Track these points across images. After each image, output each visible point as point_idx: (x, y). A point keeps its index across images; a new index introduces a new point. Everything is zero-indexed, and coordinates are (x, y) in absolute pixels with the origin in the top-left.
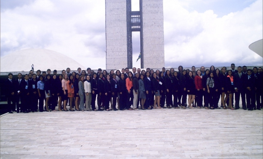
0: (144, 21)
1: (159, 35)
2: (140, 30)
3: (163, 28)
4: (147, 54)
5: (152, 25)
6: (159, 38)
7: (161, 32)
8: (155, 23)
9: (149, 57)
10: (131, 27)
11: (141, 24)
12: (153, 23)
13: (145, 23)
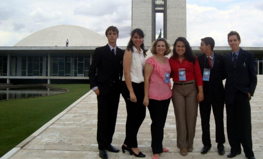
0: (168, 3)
1: (182, 17)
2: (164, 12)
3: (186, 10)
4: (170, 33)
5: (176, 7)
6: (182, 19)
7: (183, 14)
8: (178, 5)
9: (172, 37)
10: (155, 8)
11: (165, 6)
12: (177, 6)
13: (169, 5)
